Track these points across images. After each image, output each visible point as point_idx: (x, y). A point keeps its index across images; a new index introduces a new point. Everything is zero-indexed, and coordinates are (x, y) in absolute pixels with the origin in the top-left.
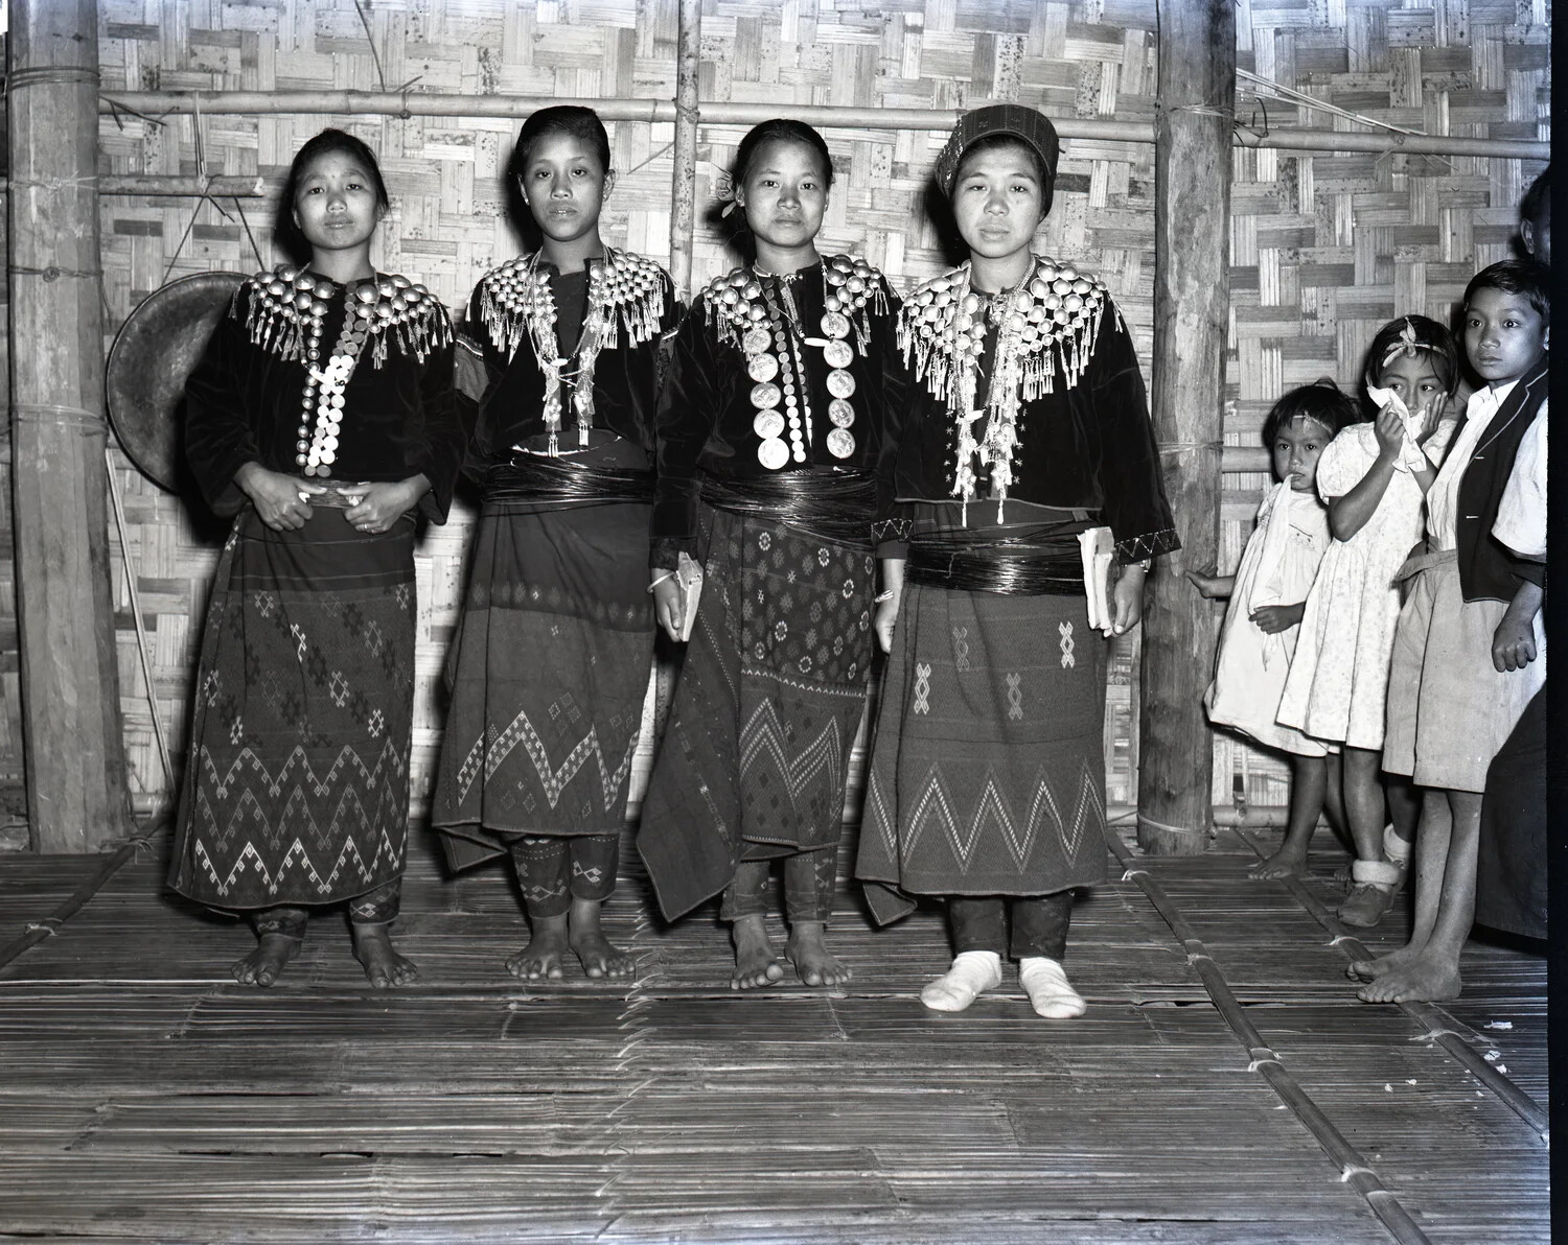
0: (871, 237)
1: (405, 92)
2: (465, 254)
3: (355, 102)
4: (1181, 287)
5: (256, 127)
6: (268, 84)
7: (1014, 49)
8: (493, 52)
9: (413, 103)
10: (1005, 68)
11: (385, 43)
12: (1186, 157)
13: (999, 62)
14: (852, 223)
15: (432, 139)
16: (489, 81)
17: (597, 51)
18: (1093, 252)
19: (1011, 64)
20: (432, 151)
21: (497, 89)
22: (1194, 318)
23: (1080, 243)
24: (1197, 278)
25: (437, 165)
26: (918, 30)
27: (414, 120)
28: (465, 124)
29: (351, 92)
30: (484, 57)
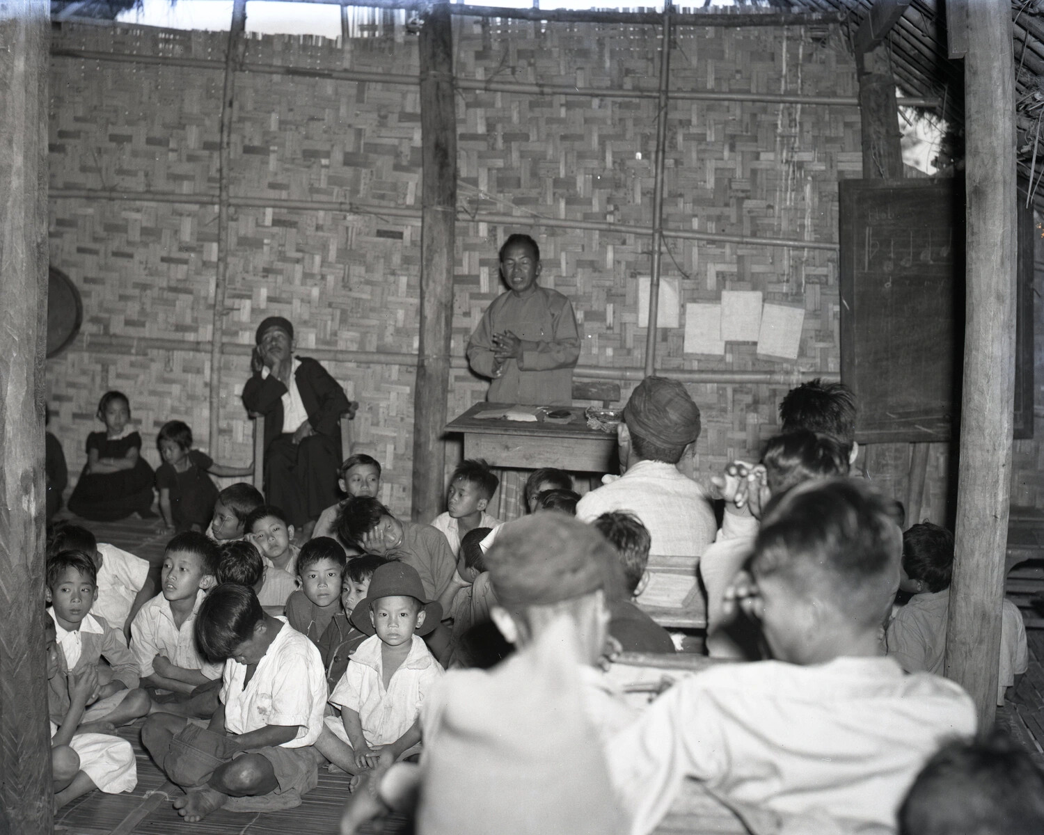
0: (307, 256)
1: (113, 189)
2: (137, 258)
3: (92, 194)
4: (427, 285)
5: (55, 202)
6: (60, 185)
7: (369, 176)
8: (150, 173)
9: (114, 195)
10: (365, 184)
11: (107, 169)
12: (430, 228)
13: (363, 181)
14: (298, 250)
15: (125, 209)
16: (149, 185)
17: (192, 173)
18: (405, 266)
19: (367, 181)
20: (124, 214)
21: (152, 189)
22: (432, 299)
23: (399, 262)
24: (434, 282)
25: (126, 220)
26: (326, 167)
27: (116, 202)
28: (138, 203)
29: (90, 190)
30: (146, 175)
